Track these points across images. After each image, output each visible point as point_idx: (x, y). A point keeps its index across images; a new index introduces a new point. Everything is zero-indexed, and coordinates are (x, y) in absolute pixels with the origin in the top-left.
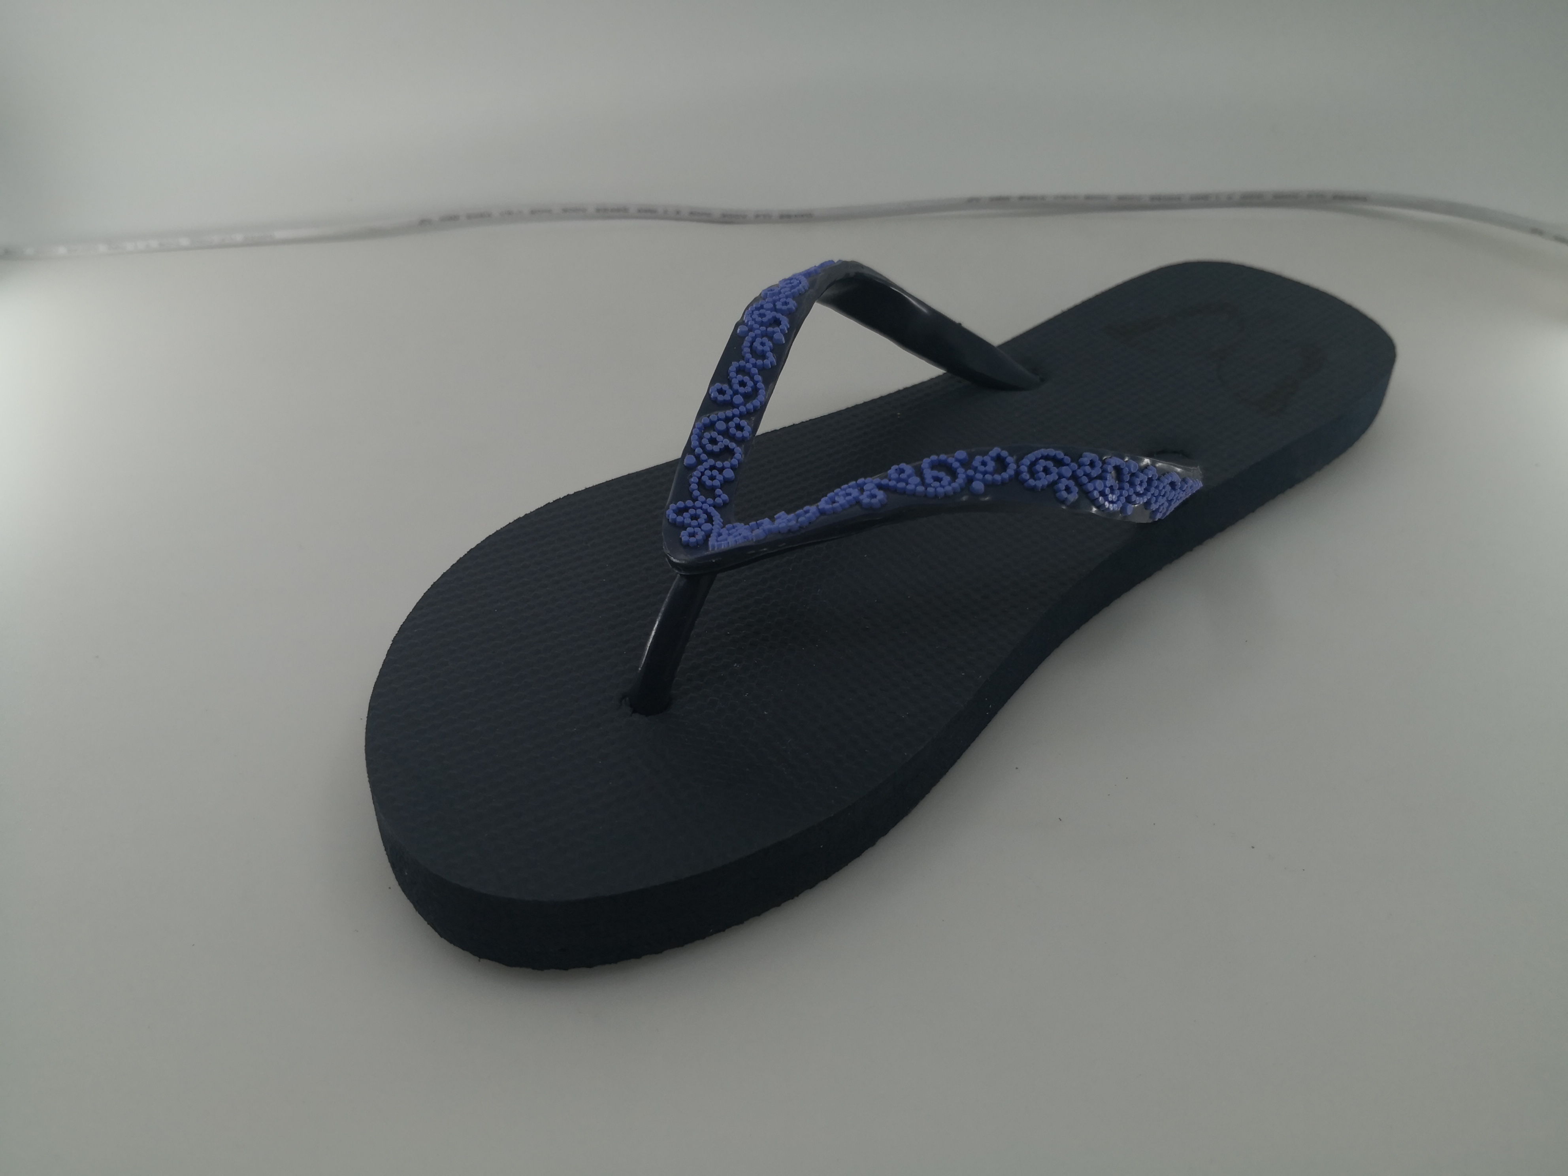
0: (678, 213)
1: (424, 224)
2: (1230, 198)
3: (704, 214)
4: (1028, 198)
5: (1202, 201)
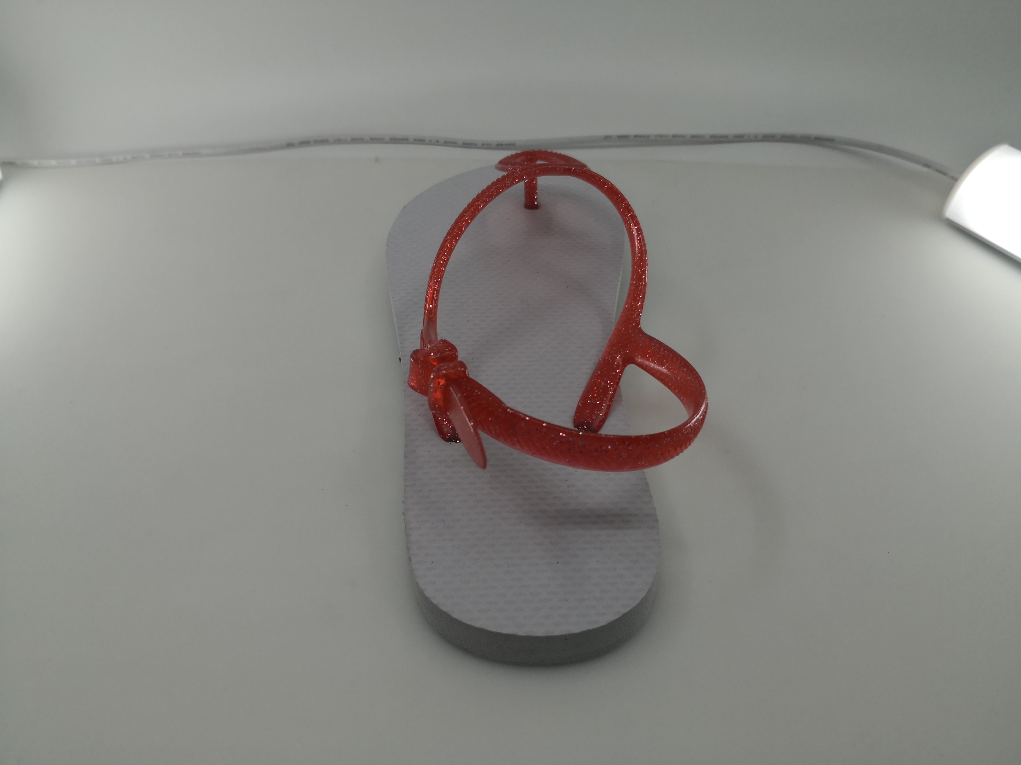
0: (438, 141)
1: (290, 145)
2: (756, 137)
3: (452, 143)
4: (640, 136)
5: (740, 139)
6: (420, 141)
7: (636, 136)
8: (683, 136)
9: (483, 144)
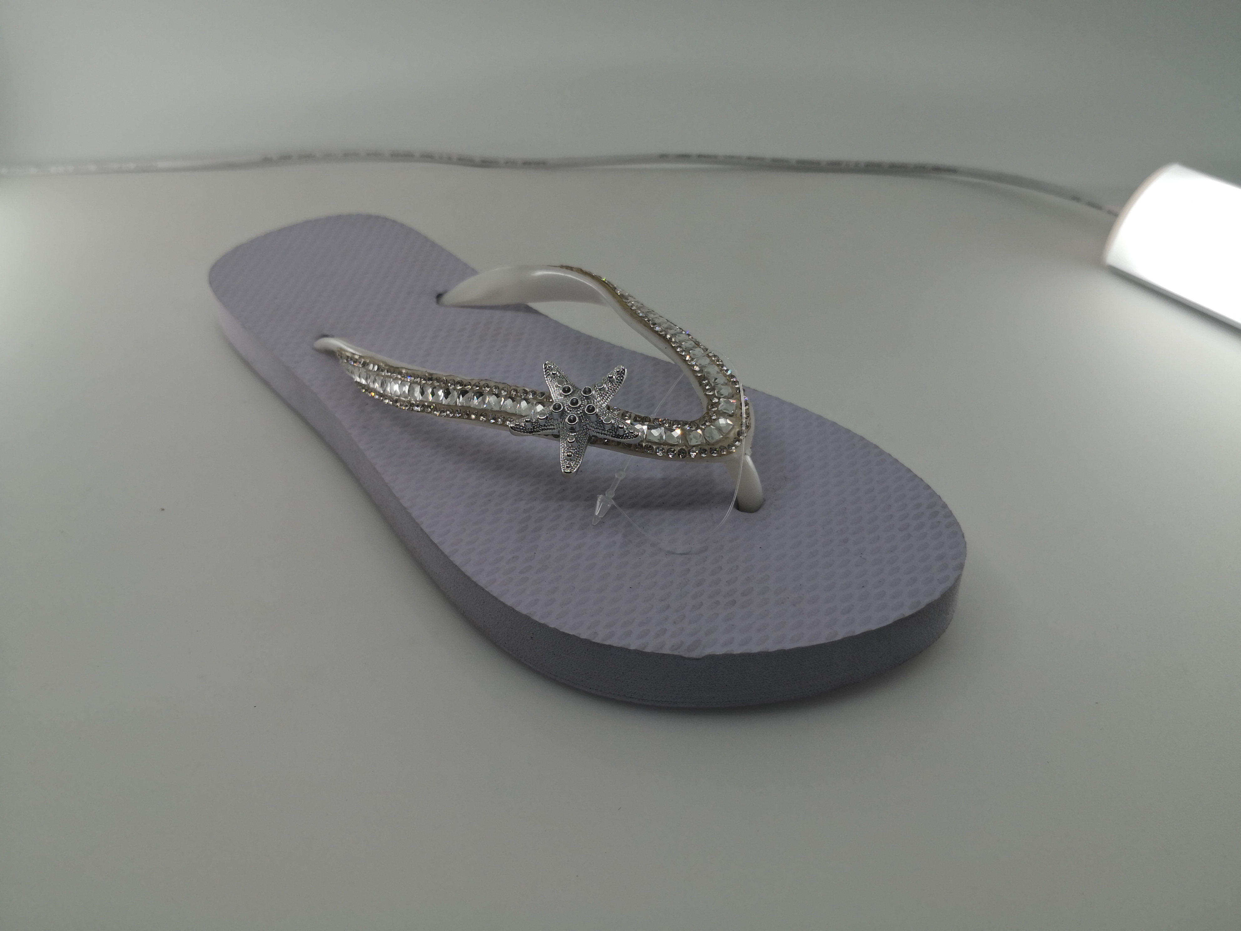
6: (428, 157)
7: (700, 156)
8: (762, 159)
9: (507, 163)
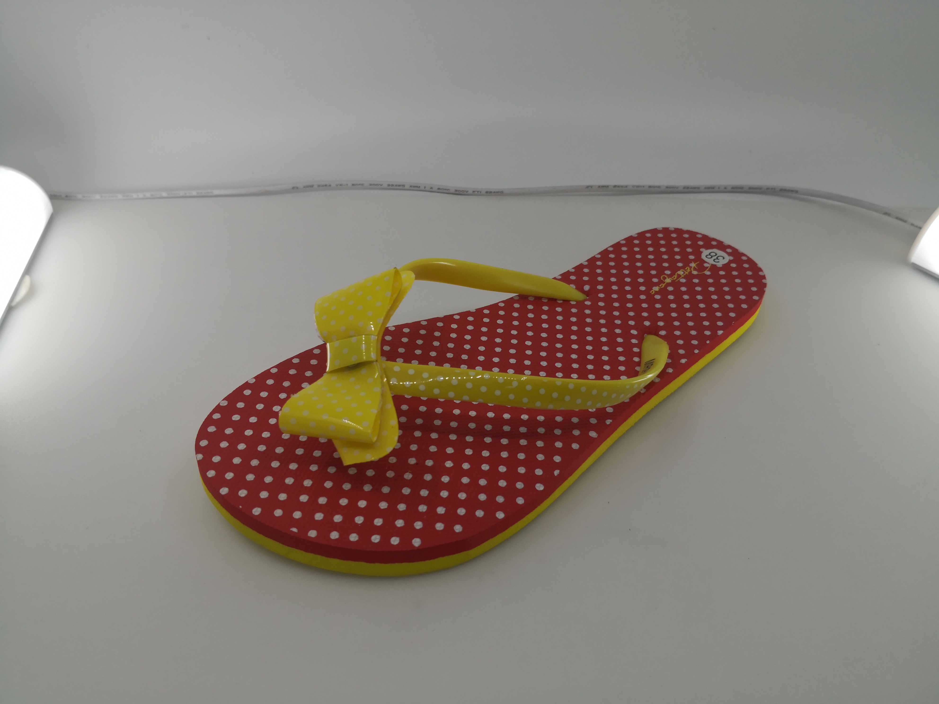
0: (431, 188)
1: (295, 189)
2: (725, 188)
3: (445, 190)
4: (619, 187)
5: (711, 190)
6: (415, 188)
7: (615, 186)
8: (659, 187)
9: (474, 192)
